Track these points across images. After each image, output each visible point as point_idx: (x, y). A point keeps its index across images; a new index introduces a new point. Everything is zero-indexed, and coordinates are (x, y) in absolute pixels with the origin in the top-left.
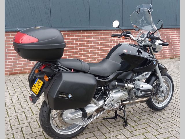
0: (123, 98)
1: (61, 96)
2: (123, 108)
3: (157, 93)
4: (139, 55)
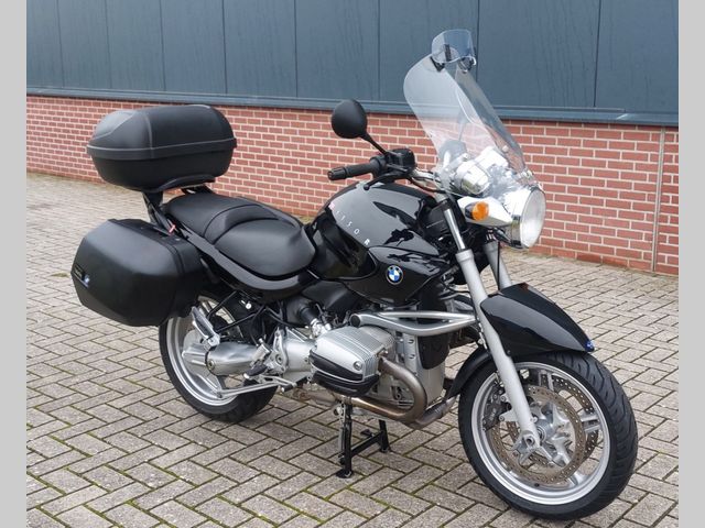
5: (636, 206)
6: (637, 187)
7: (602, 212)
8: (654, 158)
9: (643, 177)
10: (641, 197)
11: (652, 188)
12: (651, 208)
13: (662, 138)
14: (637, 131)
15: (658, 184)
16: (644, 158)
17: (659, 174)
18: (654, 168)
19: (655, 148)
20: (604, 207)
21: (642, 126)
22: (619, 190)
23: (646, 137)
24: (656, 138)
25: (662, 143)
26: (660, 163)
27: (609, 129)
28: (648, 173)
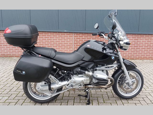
0: (85, 82)
1: (18, 71)
2: (87, 90)
3: (122, 84)
4: (103, 51)
5: (69, 47)
6: (69, 44)
7: (63, 49)
8: (72, 38)
9: (70, 42)
10: (70, 45)
11: (72, 44)
12: (72, 47)
13: (73, 35)
14: (68, 33)
15: (73, 43)
16: (70, 38)
17: (73, 41)
18: (72, 40)
19: (72, 36)
20: (63, 48)
21: (69, 33)
22: (66, 44)
23: (70, 35)
24: (72, 35)
25: (73, 36)
26: (73, 39)
27: (63, 33)
28: (71, 41)
